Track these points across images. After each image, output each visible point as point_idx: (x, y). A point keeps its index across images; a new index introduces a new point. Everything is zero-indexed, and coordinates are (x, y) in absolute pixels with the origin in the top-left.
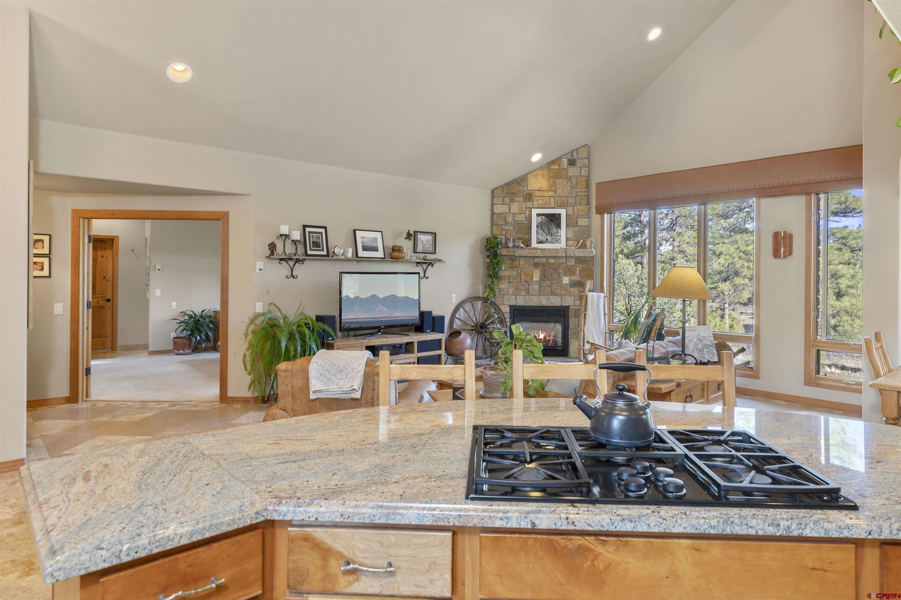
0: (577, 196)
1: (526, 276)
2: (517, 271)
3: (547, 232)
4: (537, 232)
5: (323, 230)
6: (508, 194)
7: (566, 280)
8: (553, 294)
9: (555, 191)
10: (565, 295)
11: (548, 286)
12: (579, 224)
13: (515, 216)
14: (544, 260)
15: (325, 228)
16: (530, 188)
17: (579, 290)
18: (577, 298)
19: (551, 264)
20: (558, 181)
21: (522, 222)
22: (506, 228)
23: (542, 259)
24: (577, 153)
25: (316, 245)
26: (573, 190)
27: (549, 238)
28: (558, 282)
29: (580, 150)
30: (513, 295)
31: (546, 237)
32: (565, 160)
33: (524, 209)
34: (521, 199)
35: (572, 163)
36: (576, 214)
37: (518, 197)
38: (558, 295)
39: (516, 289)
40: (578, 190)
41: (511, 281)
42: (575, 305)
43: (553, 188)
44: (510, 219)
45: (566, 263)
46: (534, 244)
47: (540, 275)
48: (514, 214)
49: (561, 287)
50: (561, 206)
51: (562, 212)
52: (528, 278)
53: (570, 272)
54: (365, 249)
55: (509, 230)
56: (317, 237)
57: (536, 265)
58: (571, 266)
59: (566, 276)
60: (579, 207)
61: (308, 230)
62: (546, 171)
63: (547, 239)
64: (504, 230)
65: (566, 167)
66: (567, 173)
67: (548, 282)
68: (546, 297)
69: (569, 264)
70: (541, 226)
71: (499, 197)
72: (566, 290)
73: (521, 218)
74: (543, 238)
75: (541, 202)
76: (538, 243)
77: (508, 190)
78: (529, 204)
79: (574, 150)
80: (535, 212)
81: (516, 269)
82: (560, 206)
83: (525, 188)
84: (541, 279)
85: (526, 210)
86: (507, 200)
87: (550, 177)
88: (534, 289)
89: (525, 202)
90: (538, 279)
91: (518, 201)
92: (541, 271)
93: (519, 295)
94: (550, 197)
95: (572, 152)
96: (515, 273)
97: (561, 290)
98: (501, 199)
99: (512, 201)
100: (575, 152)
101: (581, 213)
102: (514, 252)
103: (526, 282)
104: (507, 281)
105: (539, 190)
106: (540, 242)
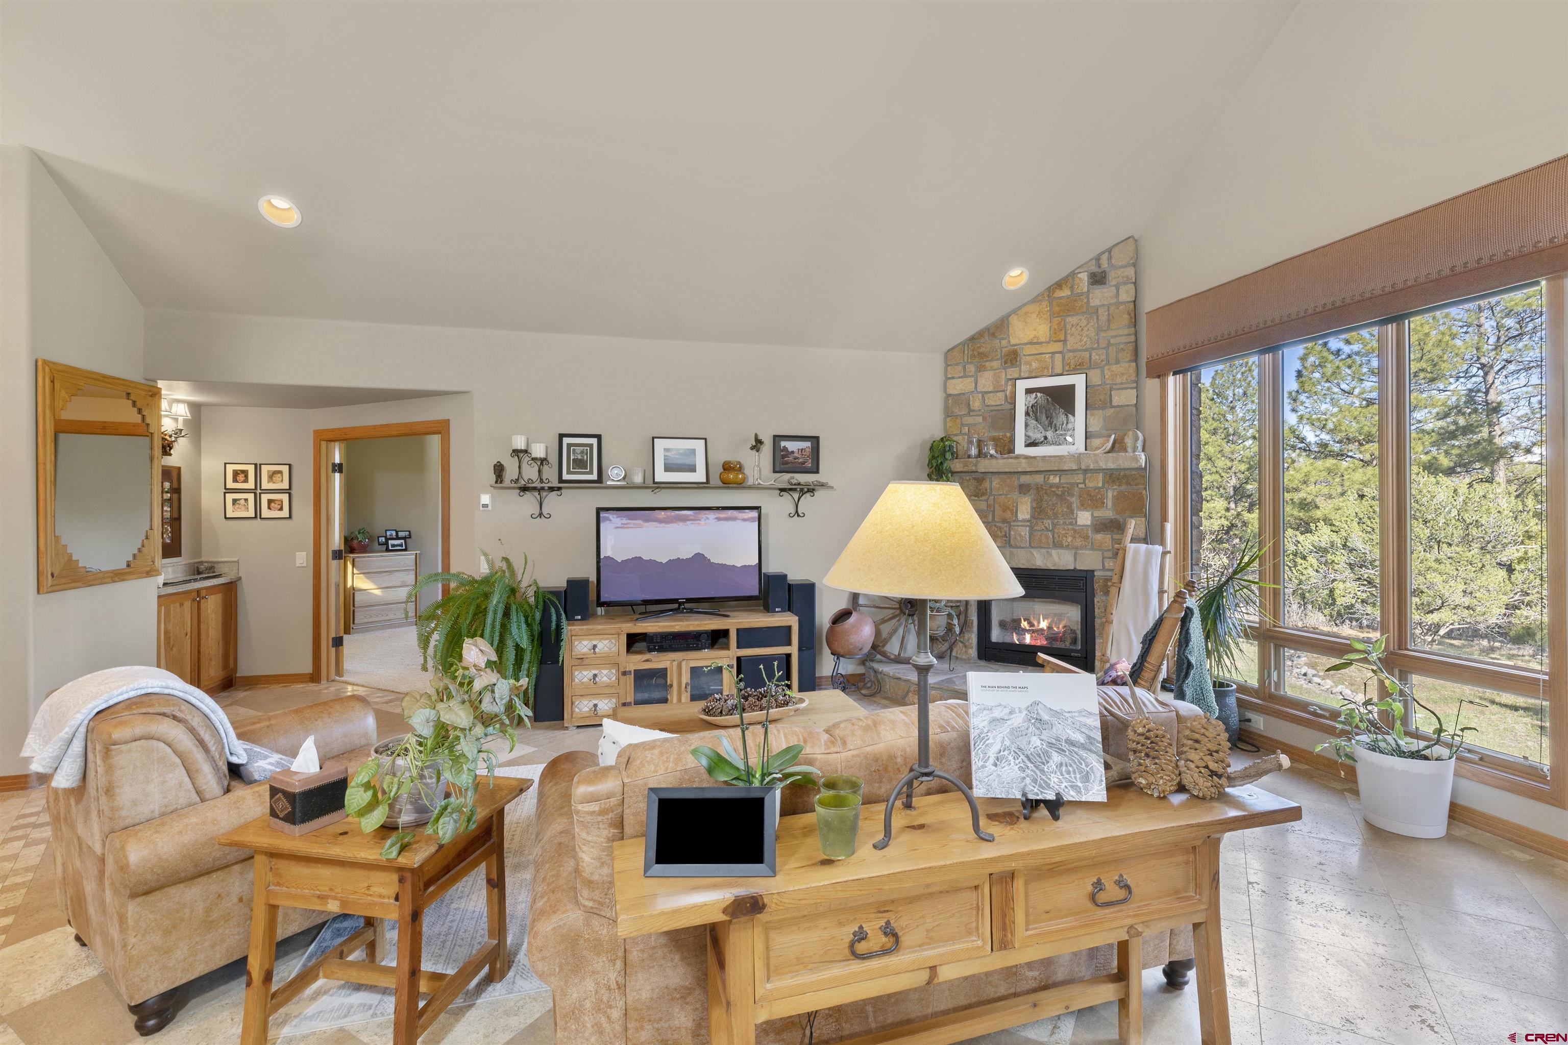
0: (1109, 345)
1: (1004, 511)
2: (987, 500)
3: (1046, 423)
4: (1026, 425)
5: (594, 441)
6: (973, 356)
7: (1084, 518)
8: (1058, 545)
9: (1065, 341)
10: (1082, 547)
11: (1048, 530)
12: (1115, 403)
13: (987, 396)
14: (1039, 479)
15: (599, 437)
16: (1014, 341)
17: (1113, 539)
18: (1110, 554)
19: (1052, 486)
20: (1069, 319)
21: (999, 408)
22: (969, 420)
23: (1034, 476)
24: (1110, 258)
25: (580, 464)
26: (1102, 334)
27: (1050, 434)
28: (1068, 521)
29: (1115, 250)
31: (1043, 434)
32: (1084, 276)
33: (1003, 383)
34: (996, 364)
35: (1098, 279)
36: (1108, 382)
37: (992, 360)
38: (1067, 547)
40: (1111, 333)
42: (1104, 569)
43: (1059, 334)
44: (976, 404)
45: (1084, 482)
46: (1020, 448)
47: (1032, 508)
48: (984, 393)
49: (1075, 531)
50: (1075, 369)
51: (1078, 381)
52: (1008, 514)
53: (1092, 500)
54: (668, 468)
55: (975, 424)
56: (582, 452)
57: (1024, 489)
58: (1096, 488)
59: (1085, 509)
60: (1114, 368)
61: (566, 441)
62: (1044, 304)
63: (1046, 438)
64: (967, 425)
65: (1085, 290)
66: (1088, 301)
67: (1048, 523)
68: (1044, 551)
69: (1090, 484)
70: (1035, 413)
71: (957, 364)
72: (1086, 537)
73: (997, 400)
74: (1038, 436)
75: (1034, 365)
76: (1028, 445)
77: (973, 350)
78: (1013, 372)
79: (1103, 253)
80: (1022, 386)
81: (984, 498)
82: (1074, 369)
83: (1004, 343)
84: (1033, 517)
85: (1006, 384)
86: (971, 368)
87: (1053, 315)
88: (1020, 535)
89: (1005, 369)
90: (1028, 517)
91: (992, 369)
92: (1033, 502)
94: (1053, 353)
95: (1098, 259)
96: (983, 506)
97: (1074, 538)
98: (960, 368)
99: (981, 369)
100: (1105, 257)
101: (1118, 380)
102: (976, 466)
103: (1004, 521)
105: (1031, 343)
106: (1032, 444)
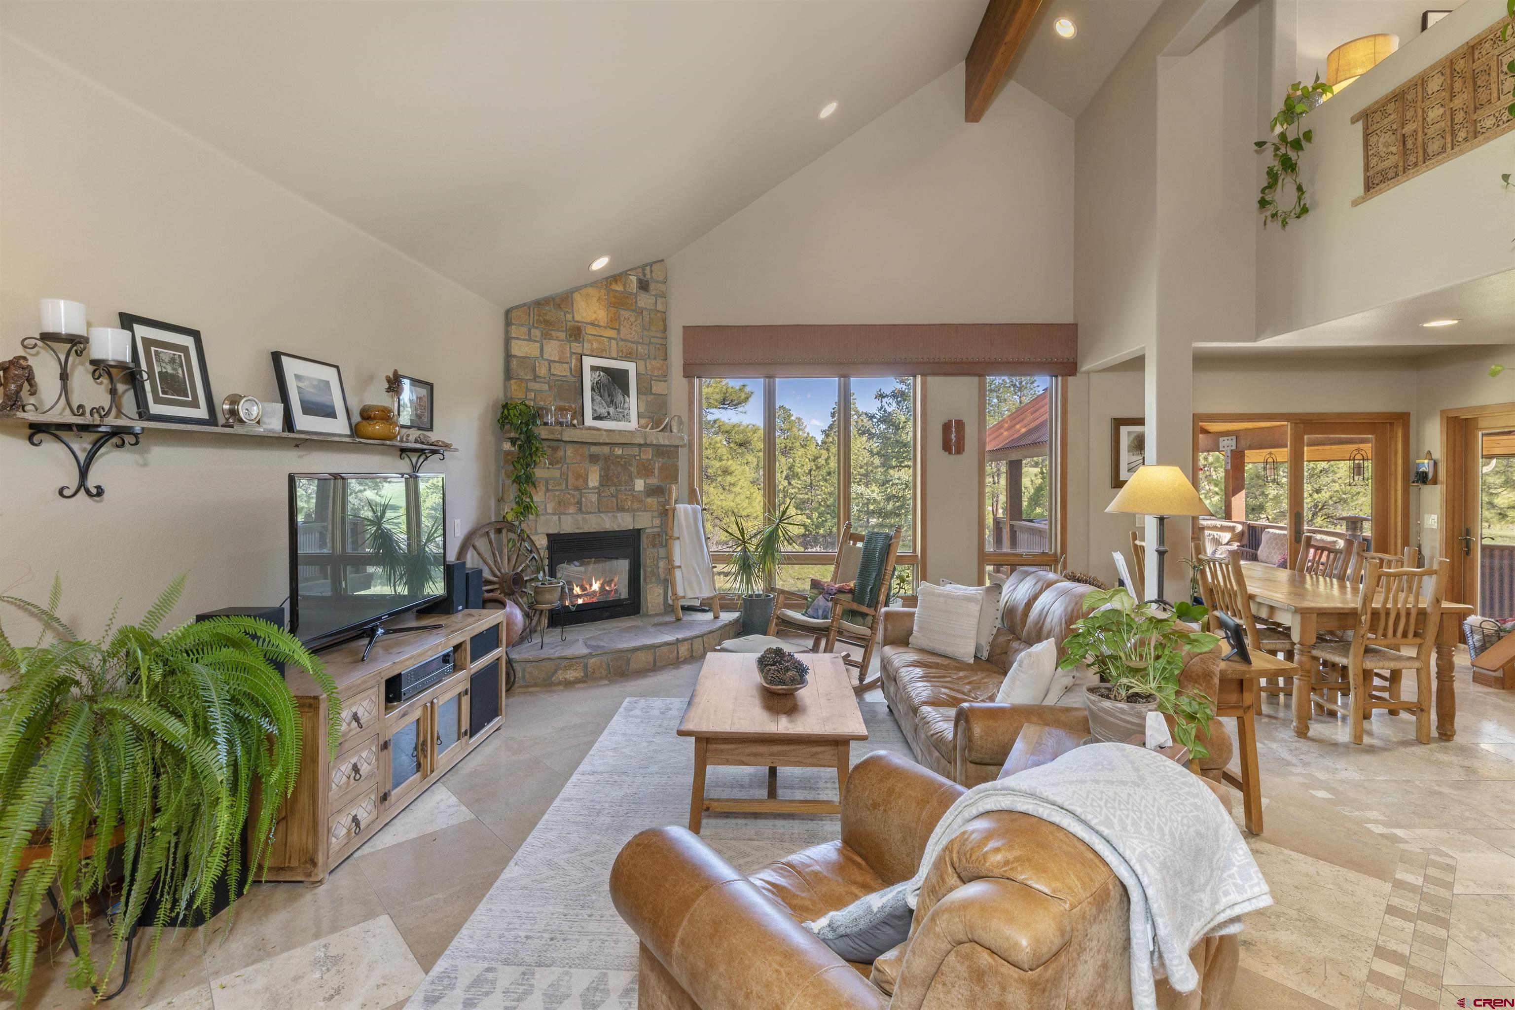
0: (650, 343)
1: (577, 479)
2: (561, 469)
3: (609, 400)
4: (593, 400)
5: (188, 341)
6: (539, 321)
7: (640, 485)
8: (621, 509)
9: (619, 330)
10: (638, 510)
11: (613, 496)
12: (654, 391)
13: (553, 365)
14: (606, 450)
15: (194, 334)
16: (578, 318)
17: (658, 502)
18: (656, 514)
19: (618, 456)
20: (622, 312)
21: (564, 379)
22: (535, 386)
23: (603, 447)
24: (651, 271)
26: (646, 333)
27: (612, 410)
28: (628, 488)
29: (655, 267)
30: (554, 514)
31: (607, 410)
32: (634, 279)
33: (568, 355)
34: (561, 335)
35: (644, 286)
36: (649, 373)
37: (558, 330)
38: (628, 511)
39: (559, 502)
40: (652, 334)
41: (550, 487)
42: (653, 527)
43: (614, 323)
44: (542, 371)
45: (639, 455)
46: (589, 421)
47: (601, 476)
48: (551, 362)
49: (633, 496)
50: (628, 357)
51: (631, 367)
52: (580, 483)
53: (645, 470)
54: (310, 409)
55: (541, 391)
56: (172, 361)
57: (594, 459)
58: (648, 460)
59: (641, 478)
60: (653, 362)
61: (140, 331)
62: (603, 292)
63: (609, 414)
64: (532, 390)
65: (635, 291)
66: (636, 302)
67: (613, 489)
68: (610, 515)
69: (643, 457)
70: (599, 389)
71: (522, 325)
72: (641, 501)
73: (562, 371)
74: (603, 411)
75: (595, 345)
76: (595, 418)
77: (539, 315)
78: (576, 347)
79: (646, 265)
80: (588, 362)
81: (559, 466)
82: (626, 357)
83: (569, 317)
84: (601, 485)
85: (571, 357)
86: (536, 333)
87: (611, 305)
88: (591, 502)
89: (569, 342)
90: (597, 484)
91: (558, 339)
92: (601, 470)
93: (565, 514)
94: (610, 338)
95: (643, 267)
96: (556, 473)
97: (632, 502)
98: (525, 330)
99: (546, 336)
100: (648, 268)
101: (656, 373)
102: (561, 434)
103: (577, 489)
104: (544, 488)
105: (592, 324)
106: (598, 417)
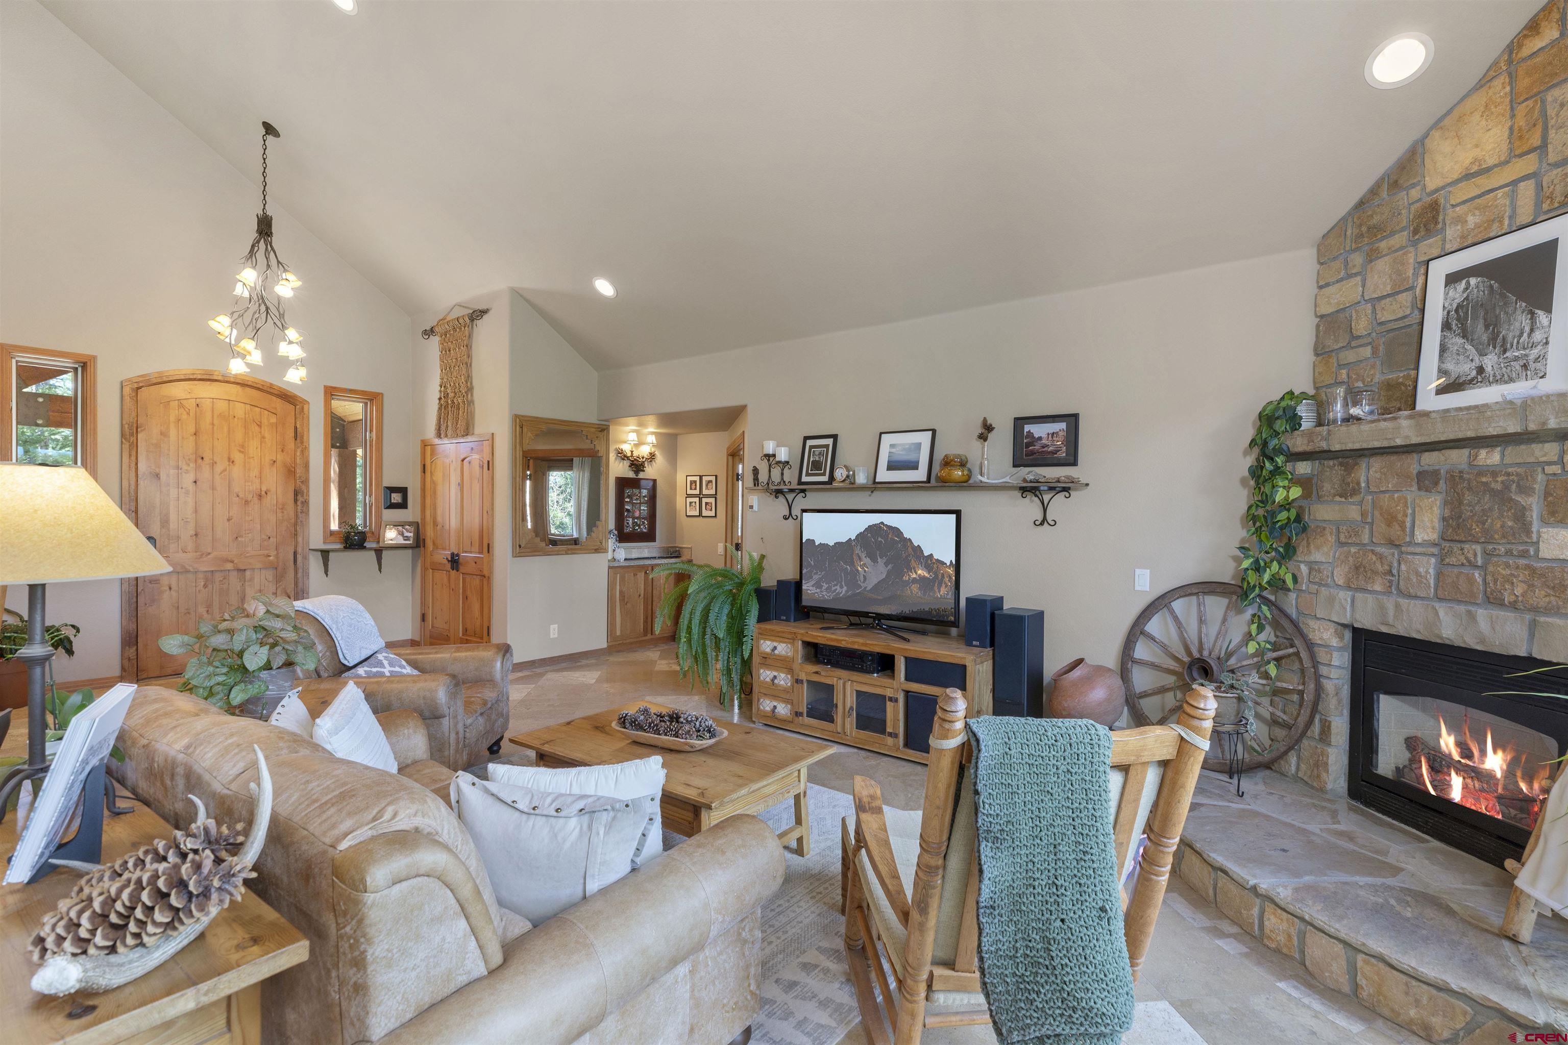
1: (1389, 525)
3: (1485, 337)
4: (1443, 349)
5: (830, 442)
6: (1361, 237)
7: (1557, 543)
8: (1493, 600)
9: (1542, 147)
11: (1474, 565)
13: (1380, 306)
14: (1458, 457)
15: (835, 437)
16: (1433, 184)
19: (1483, 470)
20: (1553, 95)
21: (1401, 324)
22: (1350, 356)
23: (1447, 453)
25: (817, 465)
27: (1490, 361)
28: (1518, 548)
30: (1349, 588)
31: (1477, 362)
33: (1410, 273)
34: (1400, 239)
37: (1393, 234)
38: (1515, 606)
39: (1357, 568)
41: (1342, 539)
43: (1531, 135)
44: (1361, 326)
45: (1560, 461)
46: (1426, 398)
47: (1443, 518)
48: (1377, 301)
49: (1533, 572)
50: (1566, 204)
52: (1395, 531)
54: (889, 467)
55: (1359, 363)
56: (820, 454)
57: (1428, 481)
59: (1561, 523)
61: (810, 443)
62: (1500, 82)
63: (1482, 370)
64: (1347, 366)
67: (1475, 551)
68: (1462, 608)
70: (1462, 321)
71: (1335, 259)
73: (1390, 312)
74: (1466, 369)
75: (1472, 220)
76: (1442, 391)
77: (1361, 226)
78: (1422, 250)
80: (1440, 269)
81: (1356, 499)
83: (1415, 193)
84: (1444, 537)
85: (1412, 274)
86: (1357, 259)
87: (1516, 100)
88: (1417, 574)
89: (1413, 244)
90: (1433, 536)
91: (1392, 251)
92: (1445, 503)
93: (1365, 590)
94: (1516, 183)
96: (1354, 513)
97: (1532, 586)
98: (1340, 263)
99: (1372, 256)
103: (1392, 543)
104: (1332, 539)
105: (1468, 176)
106: (1453, 386)
